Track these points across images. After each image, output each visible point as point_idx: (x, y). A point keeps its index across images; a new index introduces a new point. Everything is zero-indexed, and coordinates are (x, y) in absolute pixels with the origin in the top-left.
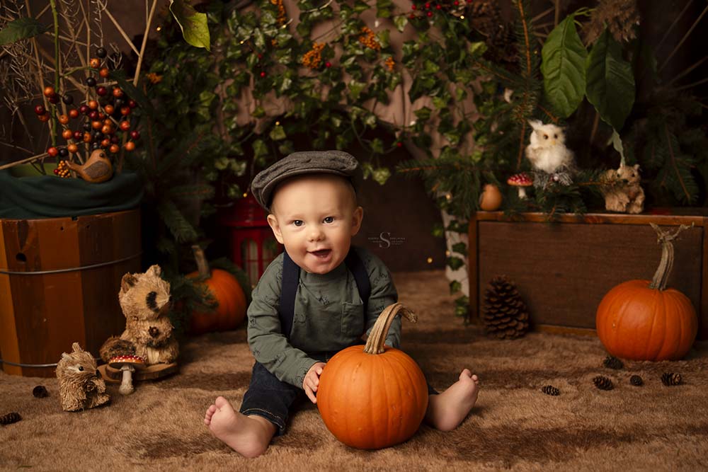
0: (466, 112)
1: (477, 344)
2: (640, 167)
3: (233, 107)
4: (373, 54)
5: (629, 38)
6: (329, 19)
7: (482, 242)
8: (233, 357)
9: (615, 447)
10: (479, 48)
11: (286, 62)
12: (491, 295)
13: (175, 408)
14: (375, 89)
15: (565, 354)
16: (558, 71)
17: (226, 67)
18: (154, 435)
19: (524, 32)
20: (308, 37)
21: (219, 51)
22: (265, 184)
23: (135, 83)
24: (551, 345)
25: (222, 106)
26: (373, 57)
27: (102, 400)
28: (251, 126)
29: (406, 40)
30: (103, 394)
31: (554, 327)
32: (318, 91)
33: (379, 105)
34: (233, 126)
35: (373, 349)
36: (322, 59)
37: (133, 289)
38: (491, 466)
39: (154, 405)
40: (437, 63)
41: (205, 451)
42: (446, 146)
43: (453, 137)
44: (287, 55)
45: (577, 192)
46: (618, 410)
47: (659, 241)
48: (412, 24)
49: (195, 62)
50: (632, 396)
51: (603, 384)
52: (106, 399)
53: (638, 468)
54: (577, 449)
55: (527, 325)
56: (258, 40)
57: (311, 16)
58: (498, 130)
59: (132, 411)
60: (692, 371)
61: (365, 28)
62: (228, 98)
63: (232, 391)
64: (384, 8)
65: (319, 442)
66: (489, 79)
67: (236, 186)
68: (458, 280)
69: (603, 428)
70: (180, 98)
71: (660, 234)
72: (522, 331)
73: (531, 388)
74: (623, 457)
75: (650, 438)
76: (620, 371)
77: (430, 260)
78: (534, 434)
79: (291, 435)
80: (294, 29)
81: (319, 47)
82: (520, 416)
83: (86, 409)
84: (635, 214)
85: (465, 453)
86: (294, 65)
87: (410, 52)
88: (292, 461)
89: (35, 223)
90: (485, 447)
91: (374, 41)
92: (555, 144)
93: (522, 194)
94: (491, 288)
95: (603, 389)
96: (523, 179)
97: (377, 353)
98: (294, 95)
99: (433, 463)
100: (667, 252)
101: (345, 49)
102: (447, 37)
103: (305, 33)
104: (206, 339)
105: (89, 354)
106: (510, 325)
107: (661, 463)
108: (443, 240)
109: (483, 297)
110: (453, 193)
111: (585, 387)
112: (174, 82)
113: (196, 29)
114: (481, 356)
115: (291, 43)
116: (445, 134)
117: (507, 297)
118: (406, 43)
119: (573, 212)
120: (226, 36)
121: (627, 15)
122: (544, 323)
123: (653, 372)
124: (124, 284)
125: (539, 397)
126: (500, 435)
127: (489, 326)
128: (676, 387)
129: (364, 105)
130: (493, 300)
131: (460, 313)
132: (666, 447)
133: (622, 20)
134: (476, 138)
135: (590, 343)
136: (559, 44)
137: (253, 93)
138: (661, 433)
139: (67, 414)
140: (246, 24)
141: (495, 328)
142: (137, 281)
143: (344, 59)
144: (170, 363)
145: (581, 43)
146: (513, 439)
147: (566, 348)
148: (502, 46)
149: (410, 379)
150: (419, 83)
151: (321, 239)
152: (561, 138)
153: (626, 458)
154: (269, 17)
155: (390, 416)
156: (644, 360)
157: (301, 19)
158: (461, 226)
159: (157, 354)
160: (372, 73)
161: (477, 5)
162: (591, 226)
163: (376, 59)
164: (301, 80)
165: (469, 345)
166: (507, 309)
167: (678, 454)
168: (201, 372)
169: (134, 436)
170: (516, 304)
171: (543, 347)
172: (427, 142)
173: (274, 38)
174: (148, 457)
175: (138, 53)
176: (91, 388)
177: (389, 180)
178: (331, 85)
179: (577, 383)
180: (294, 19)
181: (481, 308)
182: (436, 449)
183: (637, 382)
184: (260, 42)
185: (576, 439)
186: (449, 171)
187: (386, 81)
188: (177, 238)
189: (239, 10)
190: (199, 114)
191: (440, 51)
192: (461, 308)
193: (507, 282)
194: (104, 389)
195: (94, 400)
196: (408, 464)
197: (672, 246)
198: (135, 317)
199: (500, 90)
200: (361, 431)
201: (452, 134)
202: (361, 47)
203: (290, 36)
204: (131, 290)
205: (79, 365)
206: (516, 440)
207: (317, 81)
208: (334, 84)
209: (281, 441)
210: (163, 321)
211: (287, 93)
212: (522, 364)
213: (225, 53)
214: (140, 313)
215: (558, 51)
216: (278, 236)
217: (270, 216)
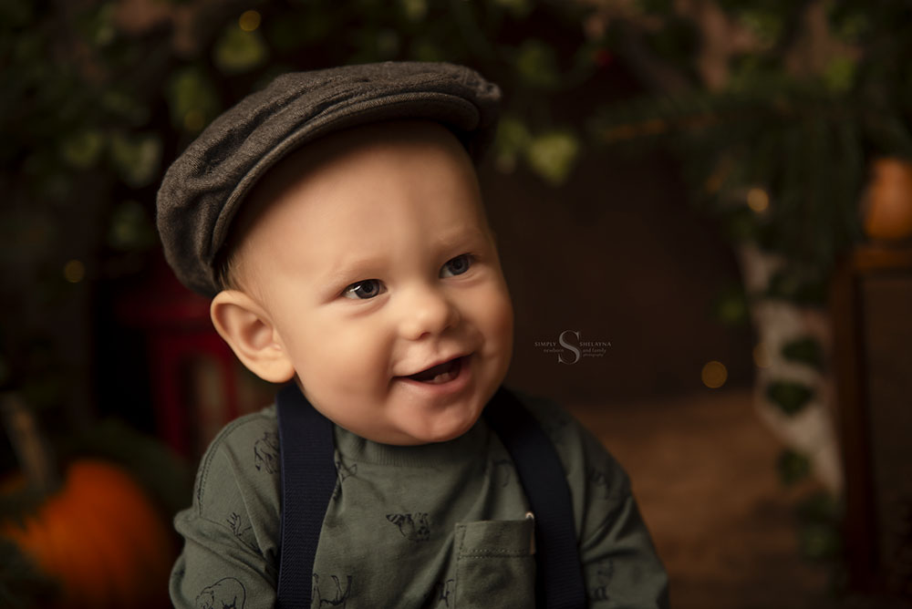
22: (235, 179)
28: (160, 33)
42: (746, 52)
43: (765, 19)
68: (803, 446)
108: (748, 336)
110: (775, 190)
151: (452, 326)
158: (806, 287)
172: (686, 43)
177: (579, 169)
186: (758, 125)
216: (253, 358)
217: (224, 297)
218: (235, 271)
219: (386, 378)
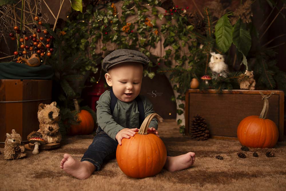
0: (185, 53)
1: (188, 142)
2: (254, 72)
3: (94, 46)
4: (150, 28)
5: (248, 22)
6: (133, 15)
7: (191, 102)
8: (85, 143)
9: (250, 179)
10: (191, 27)
11: (116, 29)
12: (194, 122)
13: (54, 159)
14: (150, 42)
15: (224, 146)
16: (221, 35)
17: (92, 31)
18: (41, 169)
19: (208, 21)
20: (125, 21)
21: (90, 24)
23: (54, 30)
24: (218, 143)
25: (90, 46)
26: (150, 30)
27: (22, 155)
28: (101, 55)
29: (163, 24)
30: (23, 153)
31: (219, 137)
32: (128, 42)
33: (152, 48)
34: (94, 53)
35: (142, 132)
36: (130, 29)
37: (43, 110)
38: (194, 186)
39: (46, 158)
40: (175, 33)
41: (62, 176)
42: (177, 65)
43: (180, 62)
44: (116, 26)
45: (229, 81)
46: (249, 165)
47: (262, 99)
48: (165, 18)
49: (80, 29)
50: (254, 160)
51: (242, 156)
52: (24, 155)
53: (261, 187)
54: (233, 180)
55: (208, 135)
56: (105, 20)
57: (126, 13)
58: (197, 59)
59: (35, 160)
60: (278, 152)
61: (147, 19)
62: (92, 42)
63: (81, 155)
64: (154, 11)
65: (115, 174)
66: (194, 40)
67: (94, 78)
68: (181, 119)
69: (243, 172)
70: (73, 41)
71: (263, 96)
72: (206, 137)
73: (210, 157)
74: (254, 183)
75: (265, 176)
76: (248, 152)
77: (170, 114)
78: (213, 174)
79: (103, 171)
80: (119, 17)
81: (129, 24)
82: (207, 167)
83: (15, 159)
84: (252, 90)
85: (182, 180)
86: (119, 31)
87: (164, 28)
88: (101, 181)
89: (5, 81)
90: (191, 178)
91: (151, 24)
92: (220, 61)
93: (207, 82)
94: (194, 119)
95: (241, 158)
96: (207, 77)
97: (144, 134)
98: (118, 42)
99: (167, 184)
100: (266, 103)
101: (139, 26)
102: (178, 24)
103: (124, 19)
104: (76, 137)
105: (19, 135)
106: (201, 134)
107: (271, 186)
108: (175, 103)
109: (191, 123)
111: (234, 157)
112: (71, 35)
113: (77, 4)
114: (189, 146)
115: (118, 22)
116: (177, 60)
117: (200, 123)
118: (163, 25)
119: (227, 89)
120: (93, 19)
121: (248, 12)
122: (215, 135)
123: (262, 152)
124: (40, 108)
125: (215, 160)
126: (198, 174)
127: (193, 135)
128: (272, 157)
129: (146, 48)
130: (195, 124)
131: (181, 132)
132: (272, 180)
133: (246, 14)
134: (189, 63)
135: (234, 142)
136: (222, 24)
137: (102, 40)
138: (269, 174)
139: (6, 161)
140: (101, 15)
141: (195, 136)
142: (45, 107)
143: (138, 29)
144: (57, 143)
145: (230, 24)
146: (203, 175)
147: (224, 144)
148: (199, 29)
149: (158, 146)
150: (167, 40)
152: (223, 59)
153: (255, 183)
154: (110, 12)
155: (147, 162)
156: (257, 148)
157: (122, 13)
158: (183, 97)
159: (52, 139)
160: (149, 36)
161: (190, 13)
162: (235, 95)
163: (151, 30)
164: (121, 37)
165: (185, 142)
166: (200, 127)
167: (278, 183)
168: (70, 148)
169: (32, 170)
170: (204, 126)
171: (215, 143)
172: (170, 63)
173: (111, 20)
174: (35, 178)
175: (55, 18)
176: (18, 149)
177: (154, 77)
178: (133, 39)
179: (230, 156)
180: (120, 13)
181: (190, 128)
182: (168, 178)
183: (256, 155)
184: (106, 21)
185: (232, 176)
186: (178, 73)
187: (155, 39)
188: (67, 95)
189: (99, 10)
190: (80, 48)
191: (176, 28)
192: (182, 130)
193: (201, 117)
194: (24, 150)
195: (19, 155)
196: (155, 184)
197: (268, 101)
198: (43, 122)
199: (199, 44)
200: (133, 169)
201: (180, 60)
202: (145, 25)
203: (117, 19)
204: (42, 111)
205: (13, 139)
206: (205, 176)
207: (128, 38)
208: (134, 38)
209: (98, 173)
210: (55, 125)
211: (115, 41)
212: (206, 149)
213: (92, 25)
214: (45, 120)
215: (221, 27)
216: (108, 82)
217: (107, 74)
218: (110, 71)
219: (123, 93)
